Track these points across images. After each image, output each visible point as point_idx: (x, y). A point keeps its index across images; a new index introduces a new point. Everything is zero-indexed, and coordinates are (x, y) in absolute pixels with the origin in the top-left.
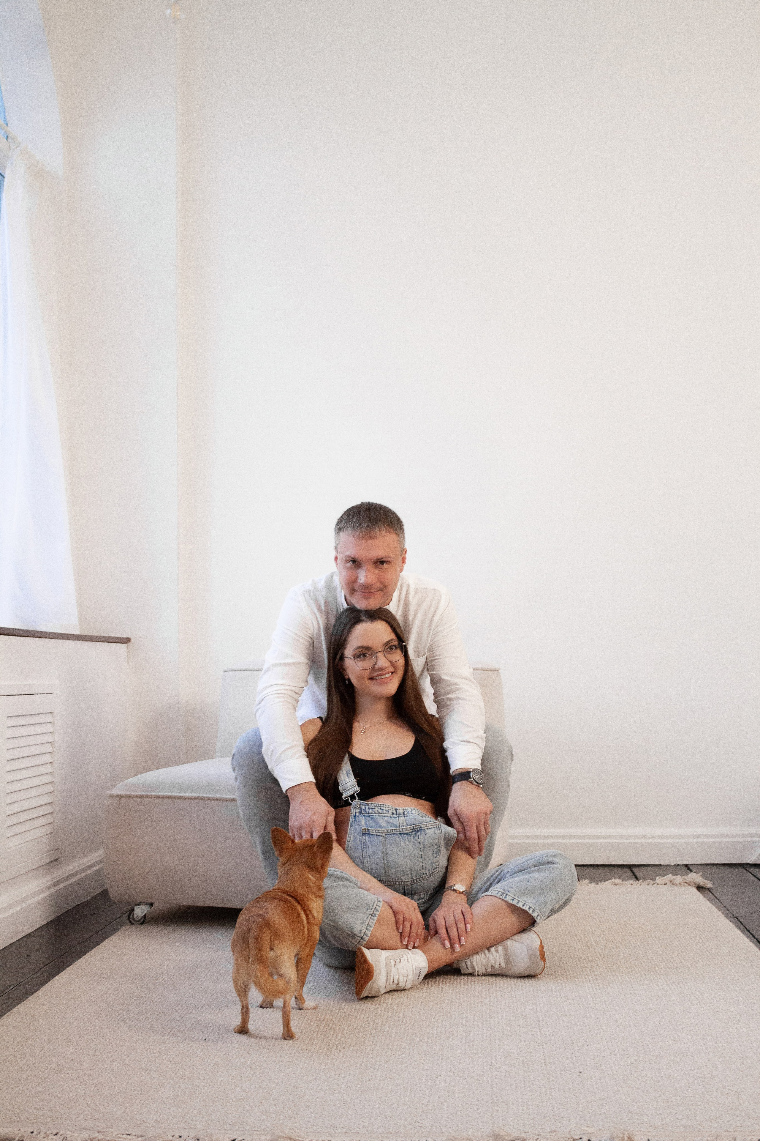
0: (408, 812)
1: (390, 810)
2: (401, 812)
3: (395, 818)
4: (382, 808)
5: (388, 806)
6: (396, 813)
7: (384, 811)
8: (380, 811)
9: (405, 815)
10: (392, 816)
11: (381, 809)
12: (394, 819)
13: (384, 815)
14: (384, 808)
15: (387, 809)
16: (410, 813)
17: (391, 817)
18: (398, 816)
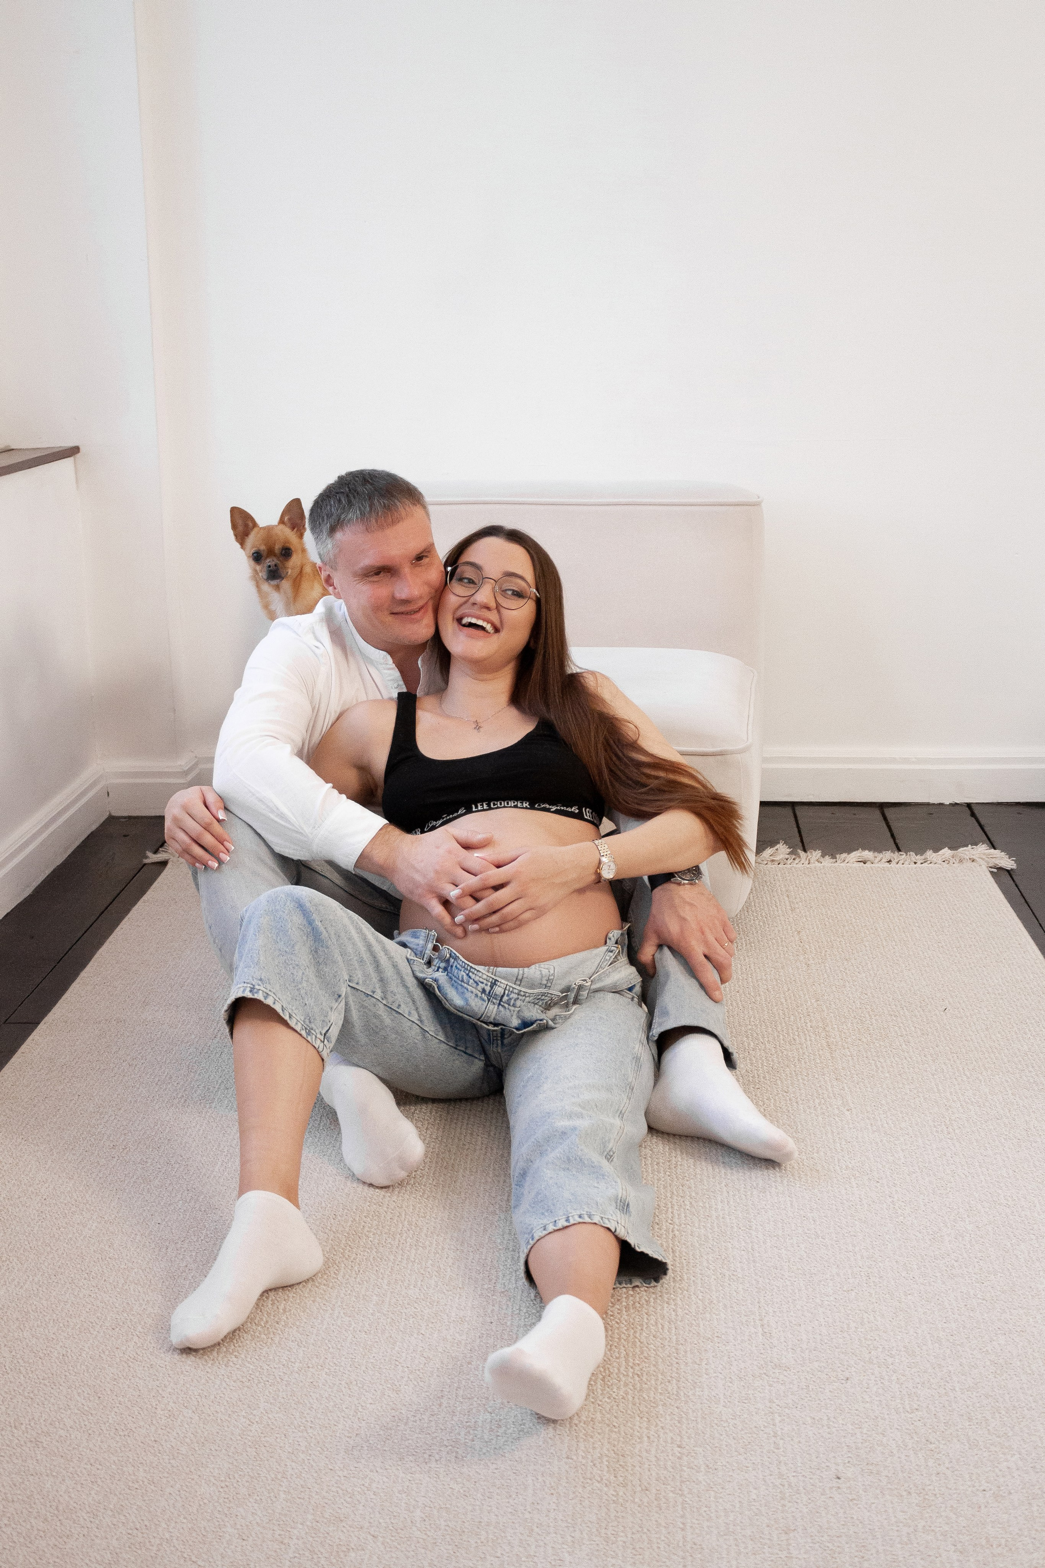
0: (511, 999)
1: (482, 983)
2: (497, 993)
3: (484, 1000)
4: (471, 974)
5: (480, 974)
6: (489, 993)
7: (471, 981)
8: (465, 977)
9: (502, 1003)
10: (479, 994)
11: (468, 975)
12: (481, 1002)
13: (469, 987)
14: (473, 976)
15: (477, 979)
16: (512, 1002)
17: (476, 995)
18: (489, 1000)
